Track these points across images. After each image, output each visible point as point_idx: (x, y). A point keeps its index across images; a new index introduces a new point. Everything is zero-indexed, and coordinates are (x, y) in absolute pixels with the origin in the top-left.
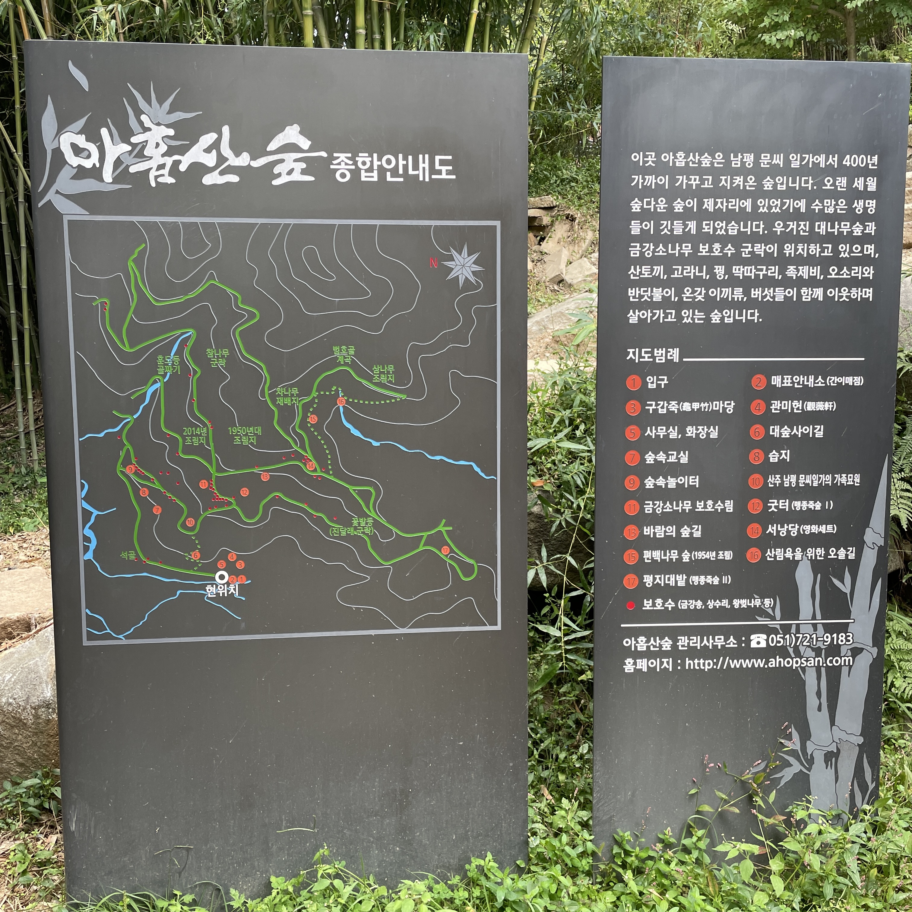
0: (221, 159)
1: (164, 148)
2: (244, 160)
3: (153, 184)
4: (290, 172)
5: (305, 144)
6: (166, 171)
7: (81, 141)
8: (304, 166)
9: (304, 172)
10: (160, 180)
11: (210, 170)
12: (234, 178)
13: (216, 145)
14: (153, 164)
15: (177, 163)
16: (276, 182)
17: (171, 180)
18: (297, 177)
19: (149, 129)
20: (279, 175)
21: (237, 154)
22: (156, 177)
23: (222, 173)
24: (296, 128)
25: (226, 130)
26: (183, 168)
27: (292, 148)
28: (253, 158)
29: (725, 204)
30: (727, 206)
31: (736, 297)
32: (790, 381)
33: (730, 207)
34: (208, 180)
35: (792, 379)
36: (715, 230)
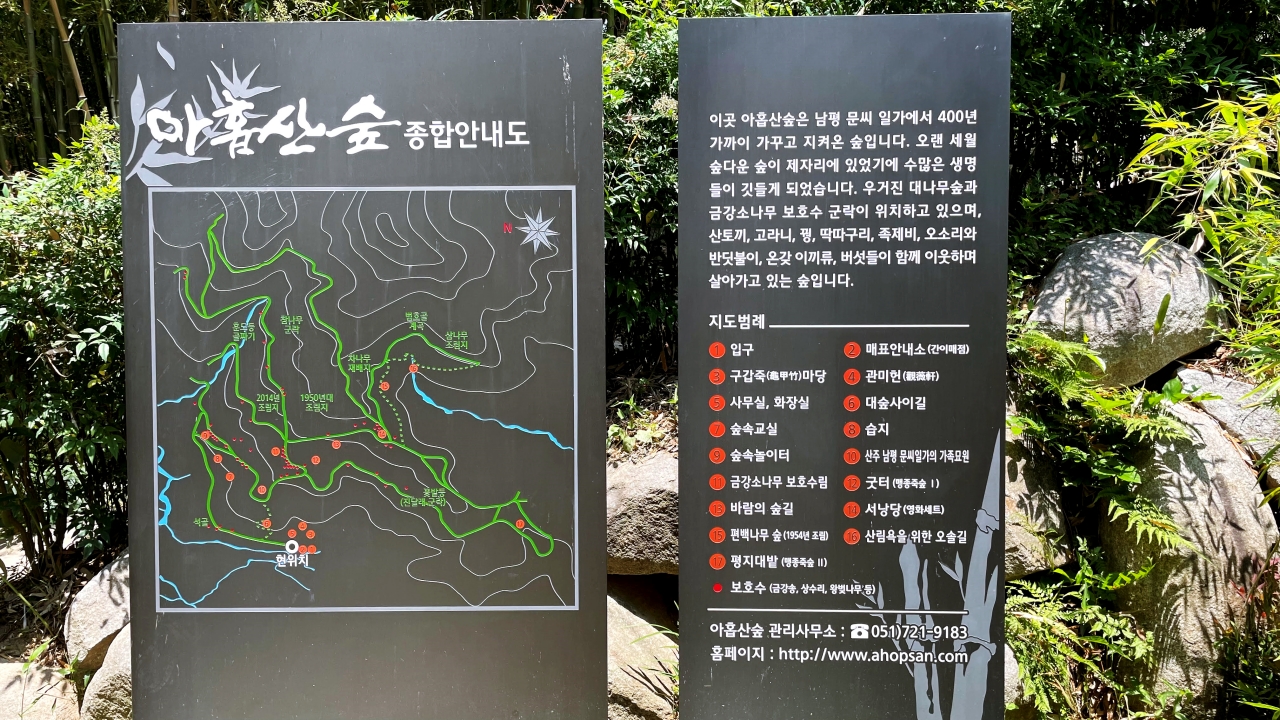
0: (298, 130)
1: (243, 121)
2: (320, 130)
3: (233, 156)
4: (364, 141)
5: (379, 113)
6: (245, 143)
7: (167, 117)
8: (378, 134)
9: (378, 141)
10: (240, 152)
11: (287, 141)
12: (310, 149)
13: (293, 117)
14: (233, 137)
15: (255, 136)
16: (350, 151)
17: (251, 152)
18: (372, 145)
19: (230, 104)
20: (354, 144)
21: (314, 124)
22: (236, 149)
23: (298, 144)
24: (371, 98)
25: (303, 102)
26: (261, 140)
27: (366, 117)
28: (329, 128)
29: (810, 165)
30: (813, 167)
31: (825, 261)
32: (886, 349)
33: (816, 168)
34: (286, 150)
35: (888, 347)
36: (800, 191)
